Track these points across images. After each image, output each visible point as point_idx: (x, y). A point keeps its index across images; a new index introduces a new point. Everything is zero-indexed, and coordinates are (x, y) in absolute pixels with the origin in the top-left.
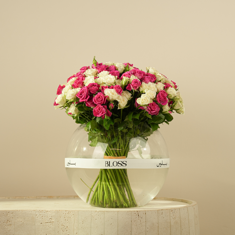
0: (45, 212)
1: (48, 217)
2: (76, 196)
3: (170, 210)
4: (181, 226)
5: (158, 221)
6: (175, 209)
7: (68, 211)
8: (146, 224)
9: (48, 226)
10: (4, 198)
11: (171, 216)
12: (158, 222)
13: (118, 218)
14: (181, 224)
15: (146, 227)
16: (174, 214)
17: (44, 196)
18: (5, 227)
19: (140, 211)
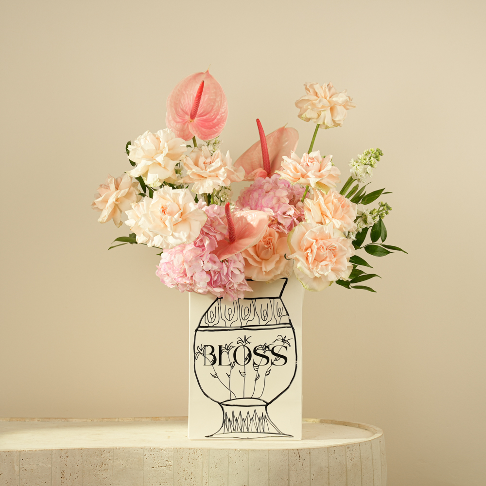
0: (158, 451)
1: (163, 458)
3: (346, 447)
4: (361, 470)
5: (328, 464)
6: (353, 445)
7: (193, 450)
8: (310, 468)
9: (162, 472)
10: (85, 420)
11: (347, 455)
12: (329, 466)
13: (269, 460)
14: (361, 468)
15: (310, 473)
16: (351, 452)
17: (146, 418)
18: (98, 473)
19: (301, 449)
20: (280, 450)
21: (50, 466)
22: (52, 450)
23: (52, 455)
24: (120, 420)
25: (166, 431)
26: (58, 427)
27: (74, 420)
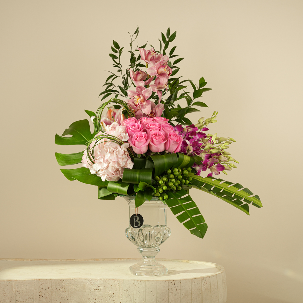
0: (95, 281)
1: (97, 285)
2: (119, 258)
3: (202, 279)
4: (211, 291)
5: (191, 289)
6: (206, 277)
7: (114, 280)
8: (181, 291)
9: (97, 293)
13: (157, 286)
15: (181, 294)
17: (92, 259)
18: (60, 293)
19: (176, 280)
20: (163, 281)
21: (33, 289)
22: (34, 280)
23: (34, 283)
24: (77, 261)
25: (102, 268)
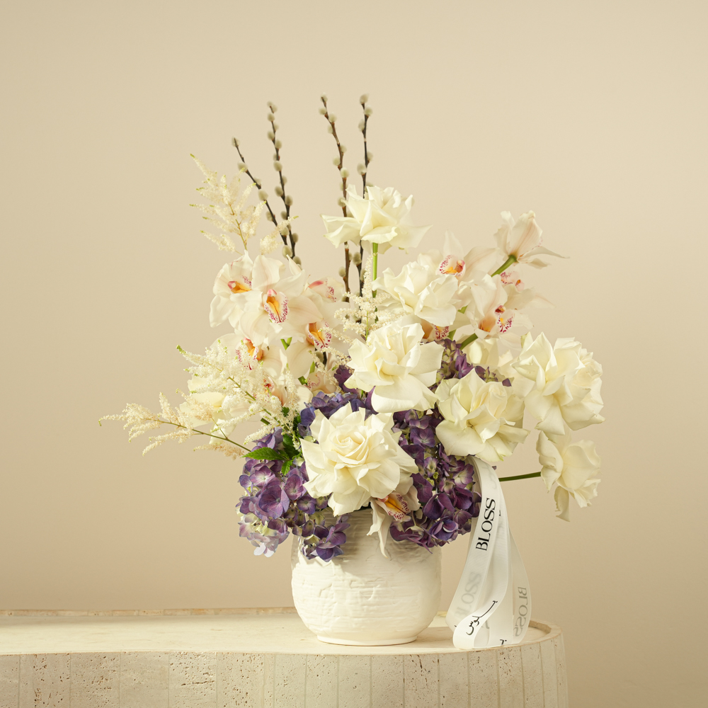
0: (193, 657)
1: (200, 669)
2: (261, 608)
3: (499, 652)
4: (524, 690)
5: (469, 680)
6: (510, 649)
7: (248, 656)
8: (439, 685)
9: (199, 692)
10: (85, 613)
11: (500, 665)
12: (469, 682)
13: (371, 672)
14: (523, 686)
15: (439, 694)
16: (507, 661)
17: (184, 610)
18: (95, 693)
19: (424, 655)
20: (389, 656)
21: (16, 681)
22: (20, 655)
23: (20, 663)
24: (141, 613)
25: (213, 630)
26: (39, 623)
27: (67, 613)
